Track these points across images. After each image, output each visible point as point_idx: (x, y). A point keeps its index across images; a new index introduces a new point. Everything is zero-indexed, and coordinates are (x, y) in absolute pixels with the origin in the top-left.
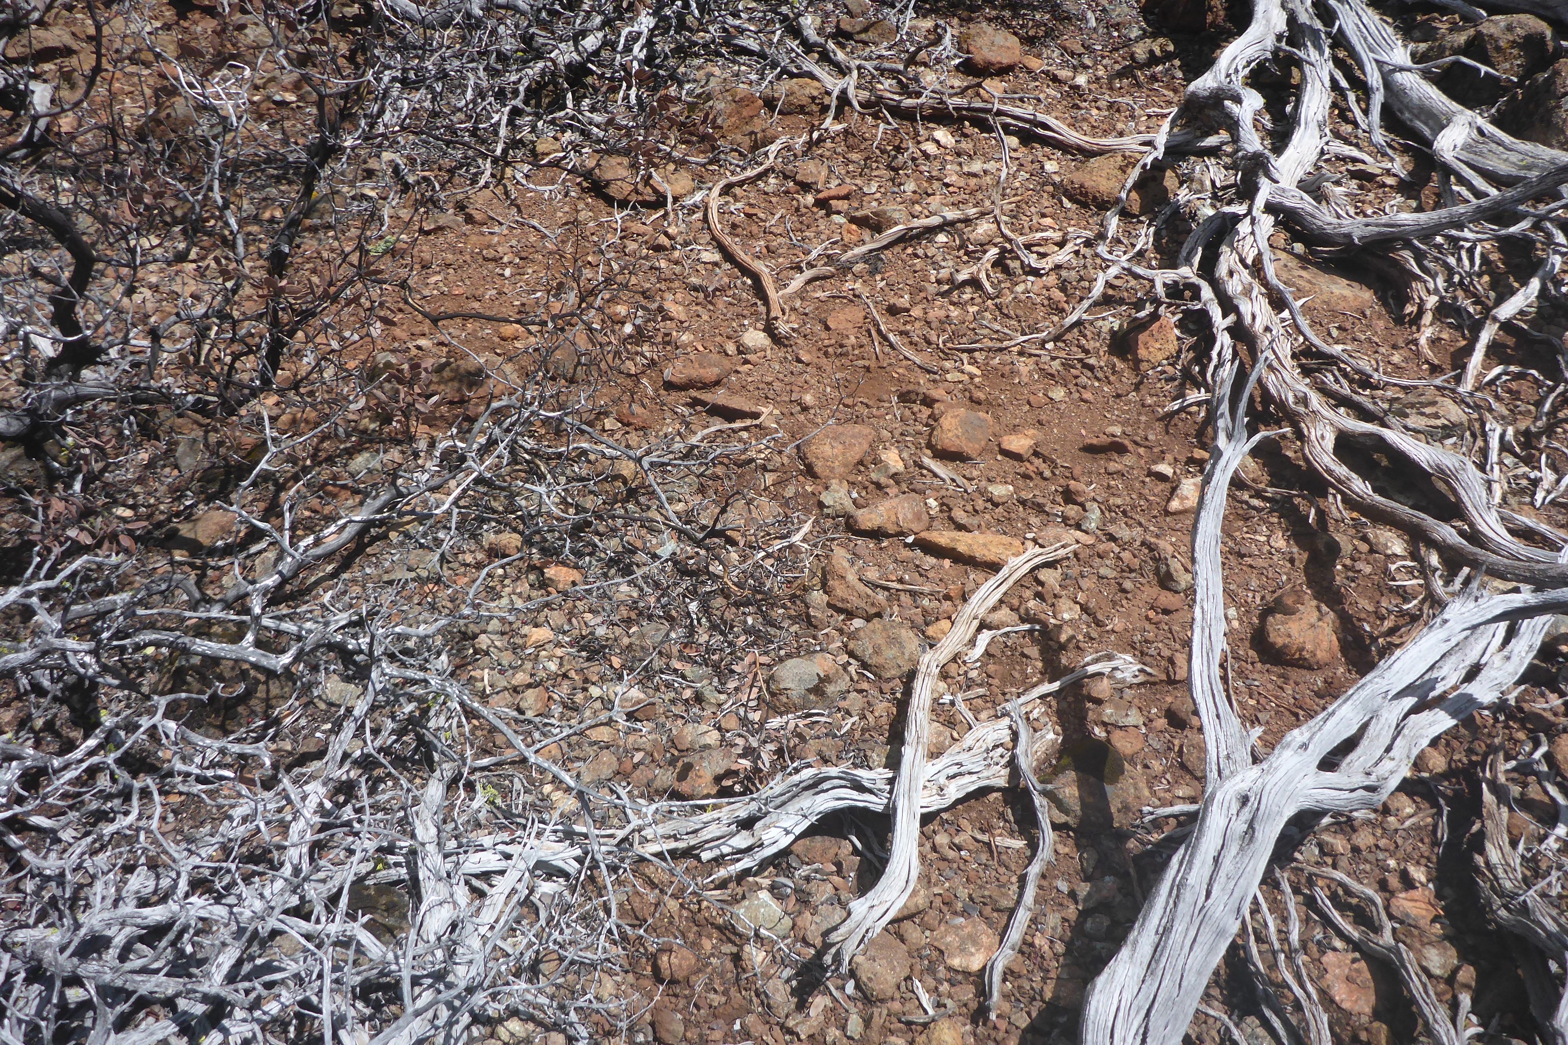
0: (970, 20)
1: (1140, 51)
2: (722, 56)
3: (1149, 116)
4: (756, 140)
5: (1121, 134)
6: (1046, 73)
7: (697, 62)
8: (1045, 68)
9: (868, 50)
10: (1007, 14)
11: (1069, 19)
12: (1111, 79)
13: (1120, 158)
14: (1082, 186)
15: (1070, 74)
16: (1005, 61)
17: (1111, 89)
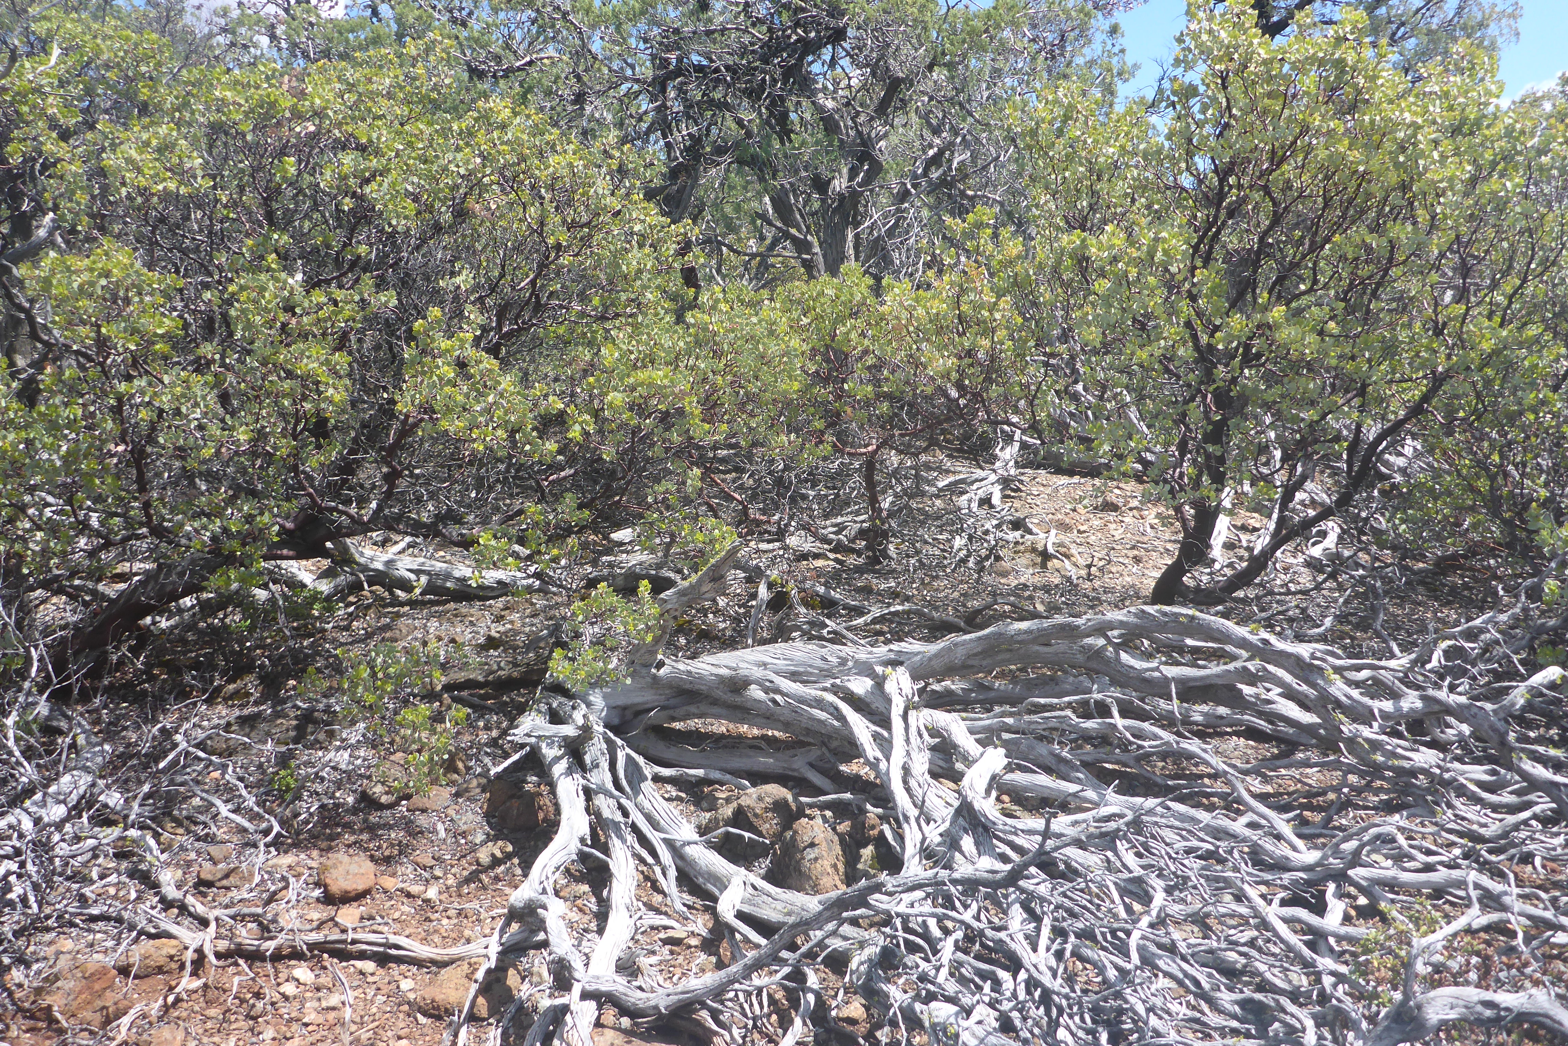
0: (330, 849)
1: (484, 856)
2: (76, 926)
3: (493, 918)
4: (107, 1016)
5: (468, 941)
6: (401, 890)
7: (48, 937)
8: (401, 885)
9: (230, 894)
10: (365, 836)
11: (421, 832)
12: (460, 885)
13: (466, 966)
14: (433, 1001)
15: (423, 888)
16: (361, 887)
17: (460, 896)
